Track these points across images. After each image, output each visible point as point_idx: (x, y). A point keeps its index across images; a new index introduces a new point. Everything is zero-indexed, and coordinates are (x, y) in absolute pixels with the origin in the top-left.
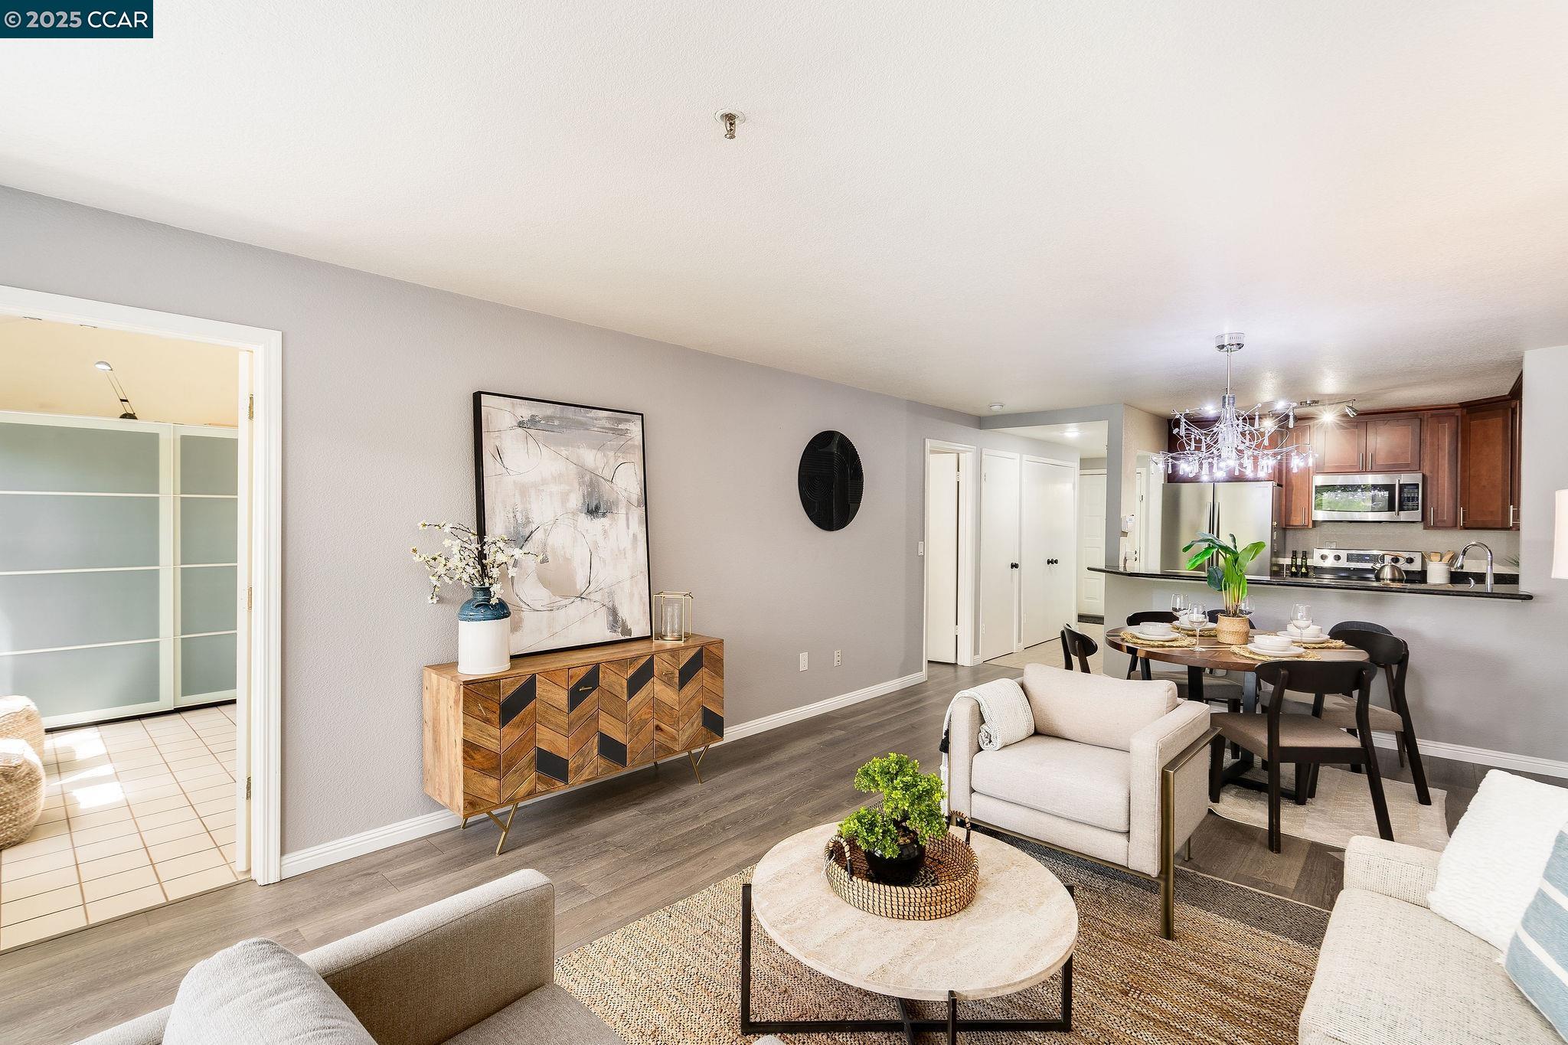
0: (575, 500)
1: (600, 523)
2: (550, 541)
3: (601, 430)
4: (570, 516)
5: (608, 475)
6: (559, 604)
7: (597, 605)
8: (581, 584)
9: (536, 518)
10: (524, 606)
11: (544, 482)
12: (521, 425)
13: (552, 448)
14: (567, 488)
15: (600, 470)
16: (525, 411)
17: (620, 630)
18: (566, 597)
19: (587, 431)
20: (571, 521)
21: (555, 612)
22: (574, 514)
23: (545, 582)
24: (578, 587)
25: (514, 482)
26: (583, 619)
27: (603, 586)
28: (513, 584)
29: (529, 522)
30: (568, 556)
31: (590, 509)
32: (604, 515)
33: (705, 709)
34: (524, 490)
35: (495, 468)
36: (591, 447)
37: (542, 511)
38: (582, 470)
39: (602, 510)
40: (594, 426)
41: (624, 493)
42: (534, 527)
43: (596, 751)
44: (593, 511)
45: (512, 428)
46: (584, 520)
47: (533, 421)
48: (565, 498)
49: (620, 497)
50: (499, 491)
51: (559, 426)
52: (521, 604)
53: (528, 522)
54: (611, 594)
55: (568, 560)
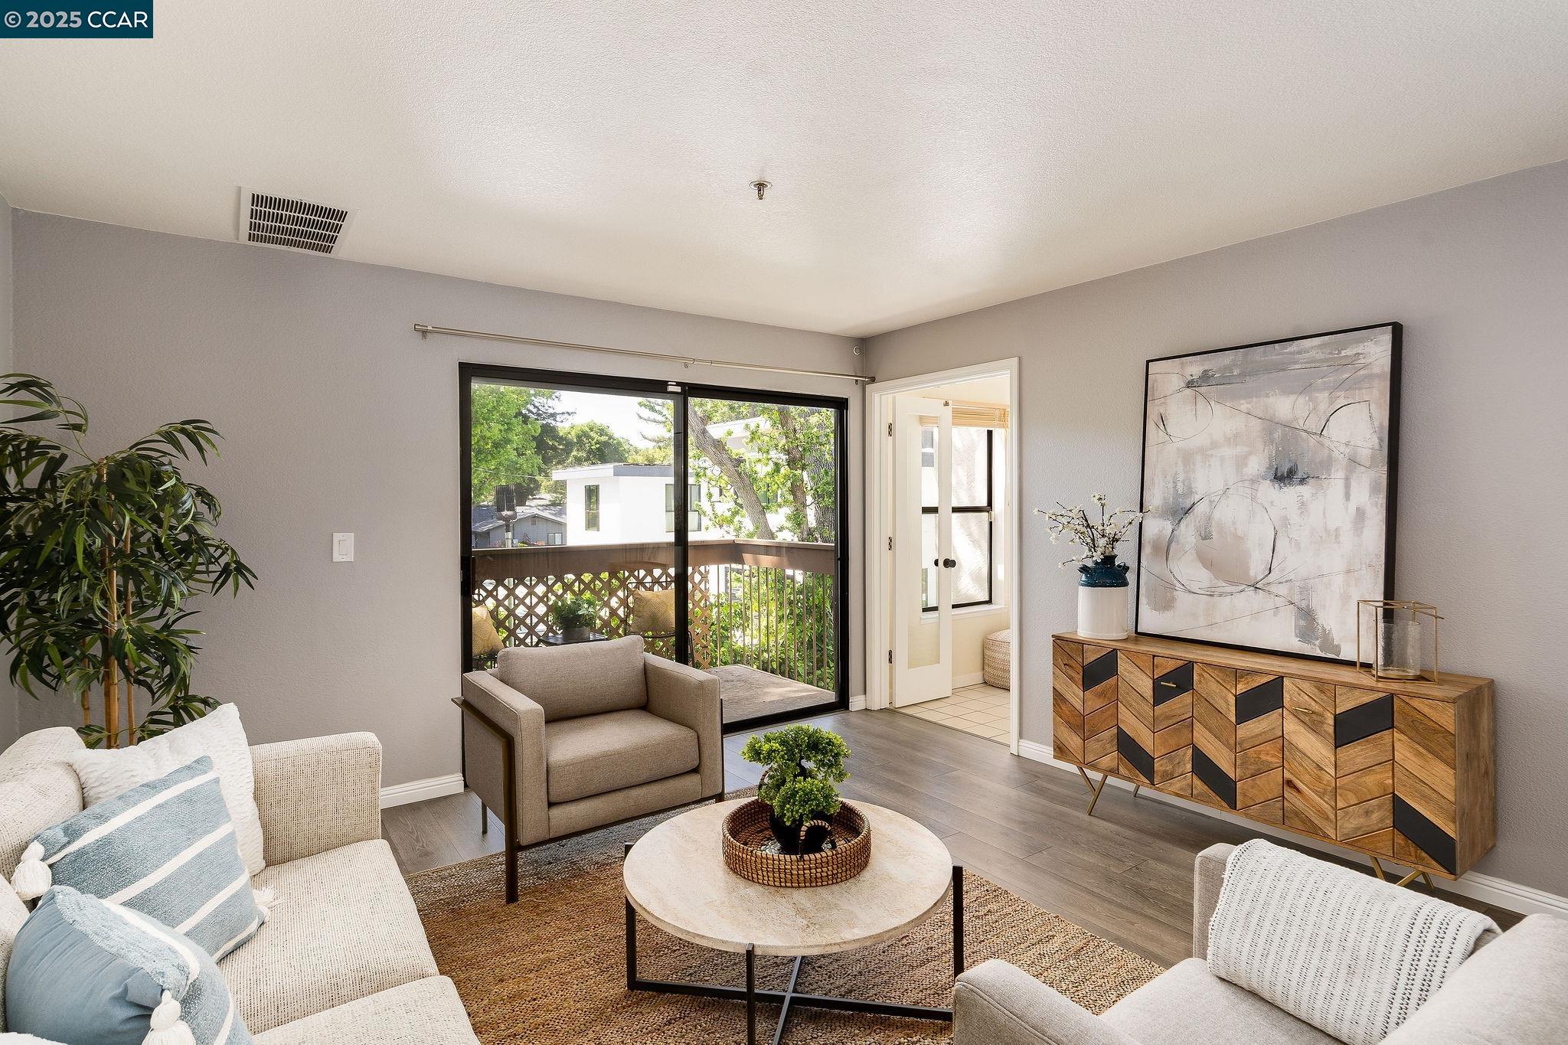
0: (1257, 464)
1: (1291, 494)
2: (1217, 515)
3: (1308, 365)
4: (1247, 484)
5: (1314, 425)
6: (1221, 590)
7: (1279, 602)
8: (1256, 569)
9: (1200, 487)
10: (1178, 585)
11: (1214, 445)
12: (1190, 385)
13: (1228, 404)
14: (1245, 449)
15: (1301, 422)
16: (1194, 368)
17: (1317, 643)
18: (1232, 583)
19: (1281, 374)
20: (1249, 491)
21: (1216, 599)
22: (1253, 481)
23: (1207, 562)
24: (1252, 573)
25: (1178, 449)
26: (1256, 615)
27: (1292, 576)
28: (1167, 560)
29: (1192, 492)
30: (1240, 533)
31: (1279, 475)
32: (1303, 481)
33: (1396, 800)
34: (1186, 458)
35: (1158, 436)
36: (1287, 391)
37: (1207, 480)
38: (1271, 423)
39: (1300, 475)
40: (1295, 363)
41: (1342, 449)
42: (1197, 497)
43: (1189, 767)
44: (1285, 476)
45: (1179, 391)
46: (1269, 491)
47: (1206, 377)
48: (1241, 462)
49: (1336, 454)
50: (1159, 460)
51: (1242, 375)
52: (1176, 582)
53: (1190, 491)
54: (1305, 590)
55: (1239, 539)
